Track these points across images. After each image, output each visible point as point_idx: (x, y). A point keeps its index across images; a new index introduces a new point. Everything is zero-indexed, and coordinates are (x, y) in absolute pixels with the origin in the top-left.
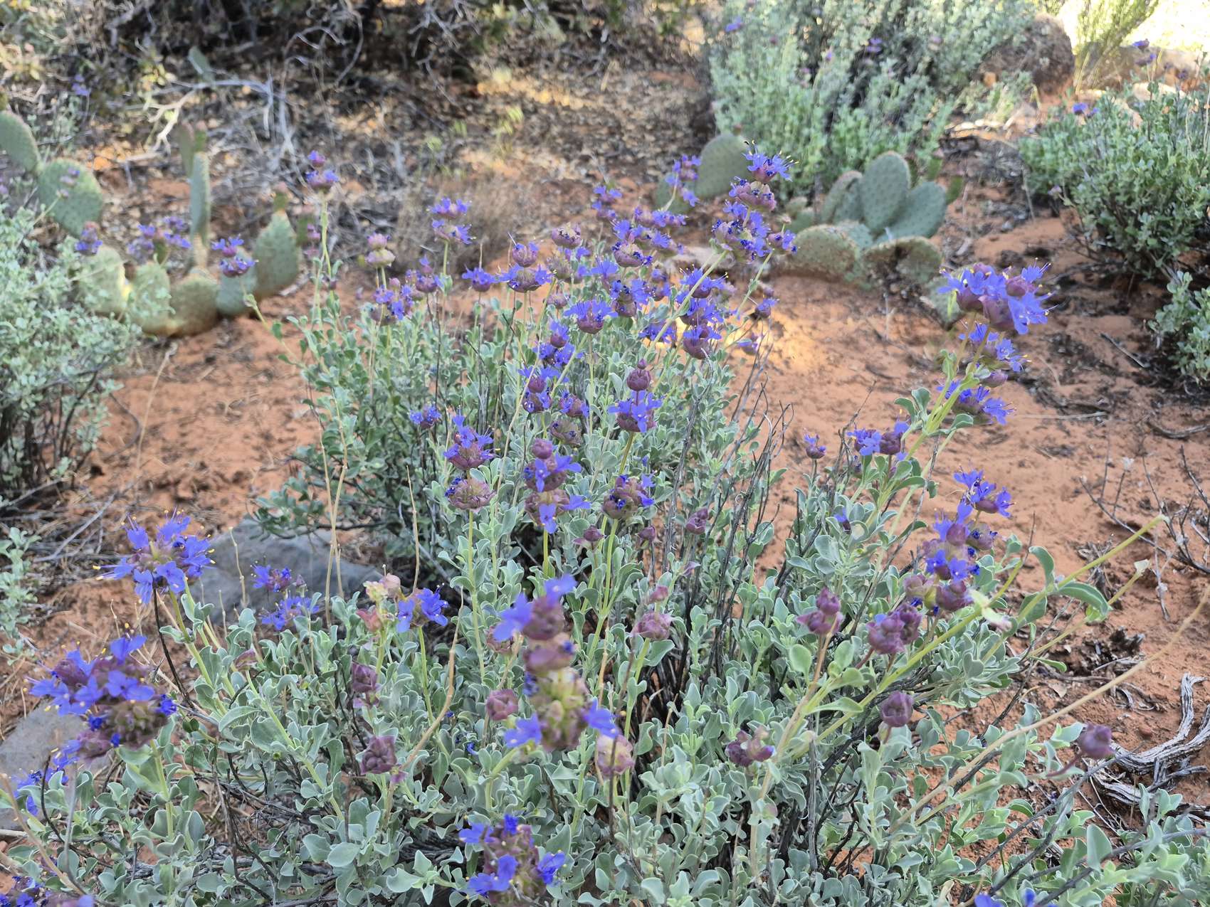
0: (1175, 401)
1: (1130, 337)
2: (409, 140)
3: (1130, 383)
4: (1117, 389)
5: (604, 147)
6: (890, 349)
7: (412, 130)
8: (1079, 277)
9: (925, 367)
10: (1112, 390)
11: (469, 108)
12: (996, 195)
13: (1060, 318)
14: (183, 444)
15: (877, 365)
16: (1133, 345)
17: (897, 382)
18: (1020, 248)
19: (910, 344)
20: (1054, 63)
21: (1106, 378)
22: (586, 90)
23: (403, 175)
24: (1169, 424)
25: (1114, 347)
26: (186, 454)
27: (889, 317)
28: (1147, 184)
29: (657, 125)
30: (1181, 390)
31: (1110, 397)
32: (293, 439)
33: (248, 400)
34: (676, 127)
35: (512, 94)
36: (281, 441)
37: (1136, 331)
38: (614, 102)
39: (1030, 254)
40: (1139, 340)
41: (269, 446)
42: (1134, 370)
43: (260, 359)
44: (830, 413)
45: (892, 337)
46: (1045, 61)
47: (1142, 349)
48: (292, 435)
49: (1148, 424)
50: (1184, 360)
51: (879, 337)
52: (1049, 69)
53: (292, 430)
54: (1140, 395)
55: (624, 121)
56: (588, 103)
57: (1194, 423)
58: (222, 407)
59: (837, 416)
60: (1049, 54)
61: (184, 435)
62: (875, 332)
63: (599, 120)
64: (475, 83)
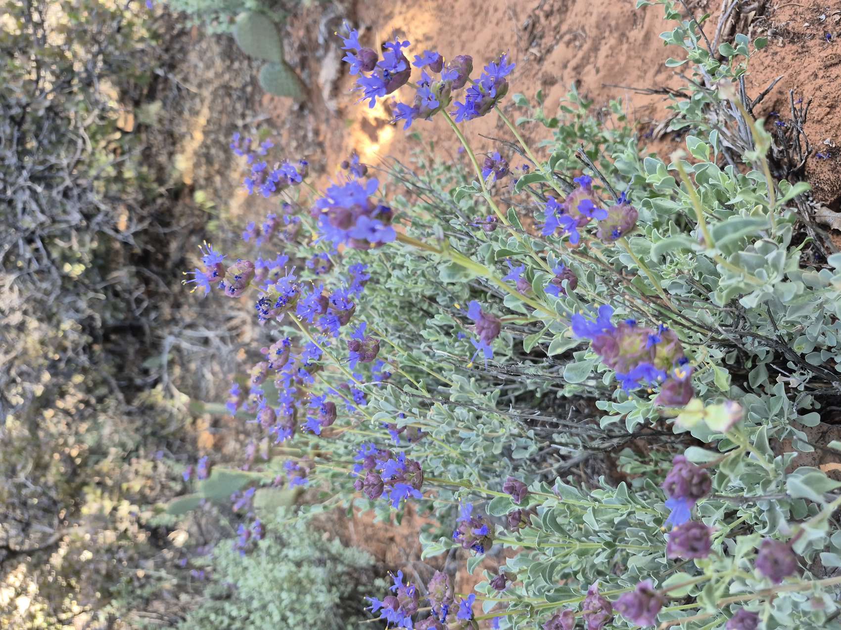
22: (197, 101)
29: (228, 55)
35: (194, 160)
38: (208, 82)
44: (479, 19)
55: (222, 81)
56: (207, 103)
59: (483, 14)
63: (219, 101)
64: (184, 184)
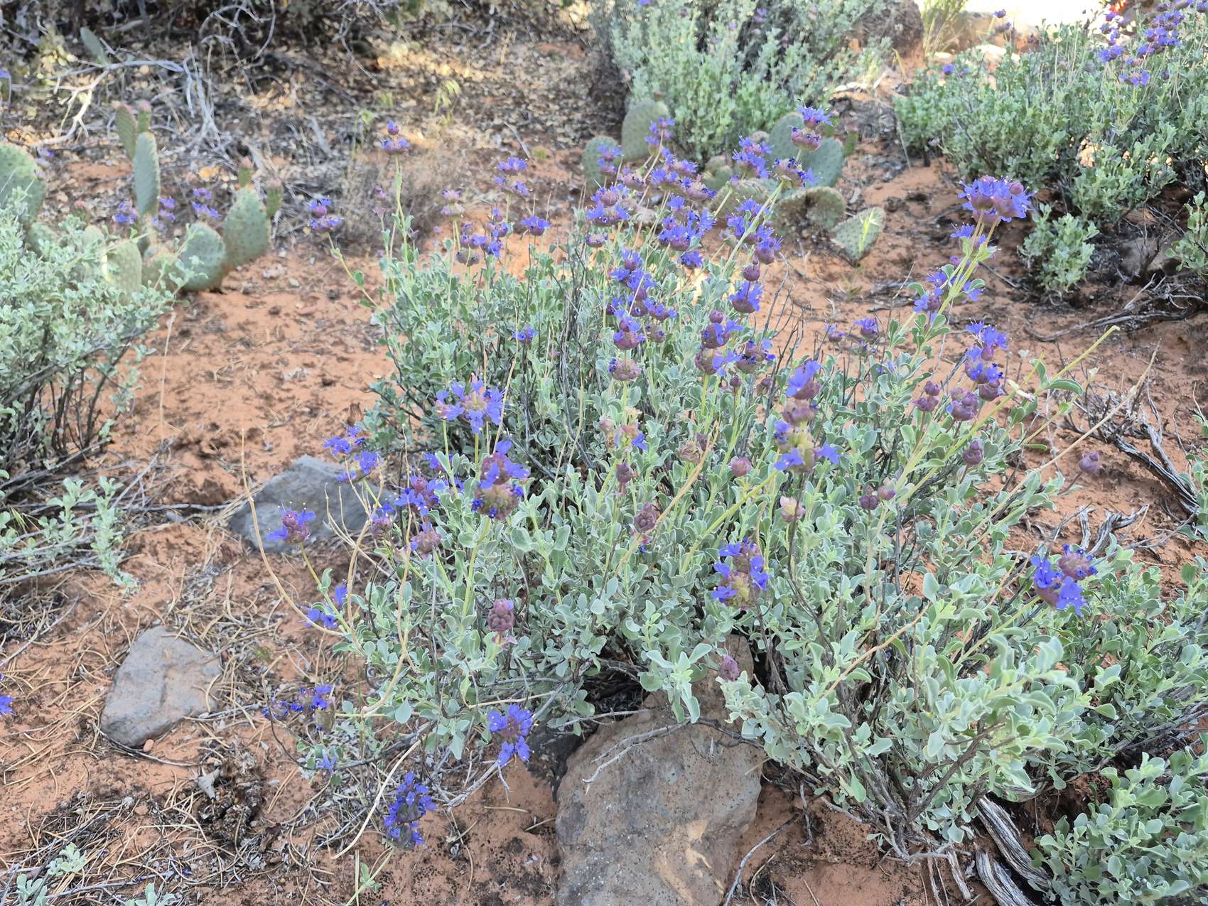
0: (1043, 312)
1: (1002, 263)
2: (323, 116)
3: (1007, 300)
4: (996, 306)
5: (514, 117)
6: (810, 285)
7: (323, 105)
8: (954, 216)
9: (841, 299)
10: (993, 307)
11: (375, 82)
12: (875, 150)
13: (944, 251)
14: (186, 409)
15: (801, 299)
16: (1005, 270)
17: (819, 313)
18: (903, 195)
19: (826, 280)
20: (907, 29)
21: (987, 298)
22: (482, 62)
23: (326, 149)
24: (1040, 331)
25: (990, 273)
26: (191, 418)
27: (806, 258)
28: (1011, 132)
29: (559, 95)
30: (1048, 303)
31: (992, 313)
32: (293, 398)
33: (234, 368)
34: (577, 97)
35: (412, 67)
36: (281, 400)
37: (1007, 258)
38: (512, 73)
39: (910, 199)
40: (1009, 265)
41: (271, 406)
42: (1009, 290)
43: (233, 330)
45: (811, 275)
46: (900, 27)
47: (1012, 273)
48: (290, 395)
49: (1026, 331)
50: (1048, 278)
51: (800, 276)
52: (903, 34)
53: (288, 390)
54: (1016, 309)
55: (526, 91)
56: (489, 75)
57: (1060, 328)
58: (211, 375)
60: (902, 21)
61: (184, 401)
62: (796, 272)
63: (502, 91)
64: (375, 57)
